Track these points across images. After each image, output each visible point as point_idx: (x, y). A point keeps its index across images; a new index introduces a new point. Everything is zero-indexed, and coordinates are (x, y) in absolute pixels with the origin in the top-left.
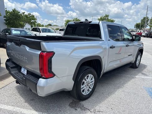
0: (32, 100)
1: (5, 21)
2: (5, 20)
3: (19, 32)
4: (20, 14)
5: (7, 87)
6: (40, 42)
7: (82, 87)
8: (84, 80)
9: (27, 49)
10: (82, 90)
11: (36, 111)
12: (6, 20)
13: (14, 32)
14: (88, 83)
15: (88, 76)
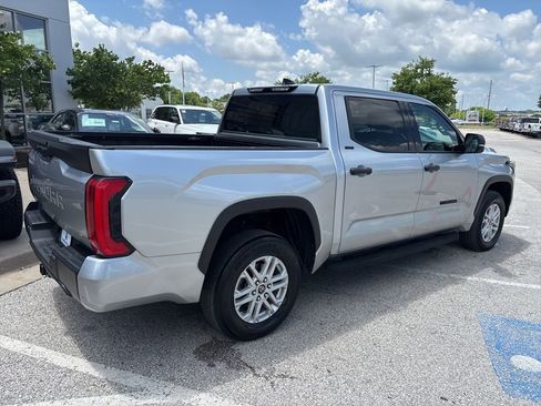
0: (89, 329)
1: (70, 87)
2: (69, 82)
3: (104, 121)
4: (118, 62)
5: (29, 288)
6: (89, 147)
7: (236, 296)
8: (245, 274)
9: (64, 168)
10: (238, 305)
11: (89, 360)
12: (73, 84)
13: (87, 121)
14: (263, 284)
15: (263, 262)
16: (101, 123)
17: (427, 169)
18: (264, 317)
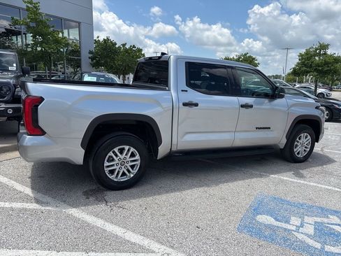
1: (90, 61)
6: (24, 82)
7: (105, 165)
8: (111, 154)
10: (107, 170)
13: (87, 78)
14: (123, 161)
15: (124, 149)
16: (94, 79)
17: (242, 106)
18: (124, 179)
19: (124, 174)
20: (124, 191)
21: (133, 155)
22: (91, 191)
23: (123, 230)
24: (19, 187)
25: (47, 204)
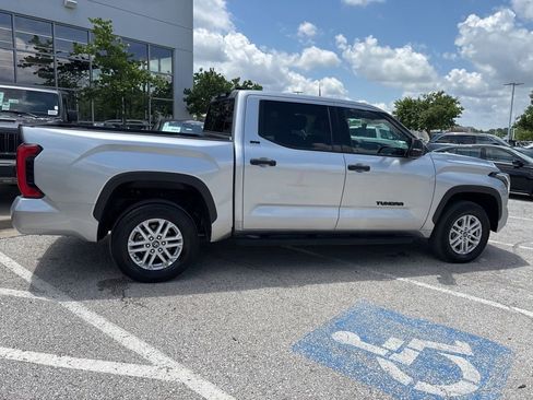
1: (185, 104)
2: (184, 100)
7: (129, 244)
8: (138, 229)
10: (132, 252)
13: (167, 128)
14: (156, 240)
15: (157, 224)
16: (178, 129)
17: (351, 168)
18: (159, 267)
19: (157, 260)
20: (158, 285)
21: (172, 233)
22: (111, 280)
23: (125, 333)
24: (19, 270)
25: (43, 293)
